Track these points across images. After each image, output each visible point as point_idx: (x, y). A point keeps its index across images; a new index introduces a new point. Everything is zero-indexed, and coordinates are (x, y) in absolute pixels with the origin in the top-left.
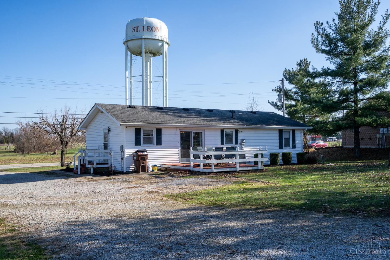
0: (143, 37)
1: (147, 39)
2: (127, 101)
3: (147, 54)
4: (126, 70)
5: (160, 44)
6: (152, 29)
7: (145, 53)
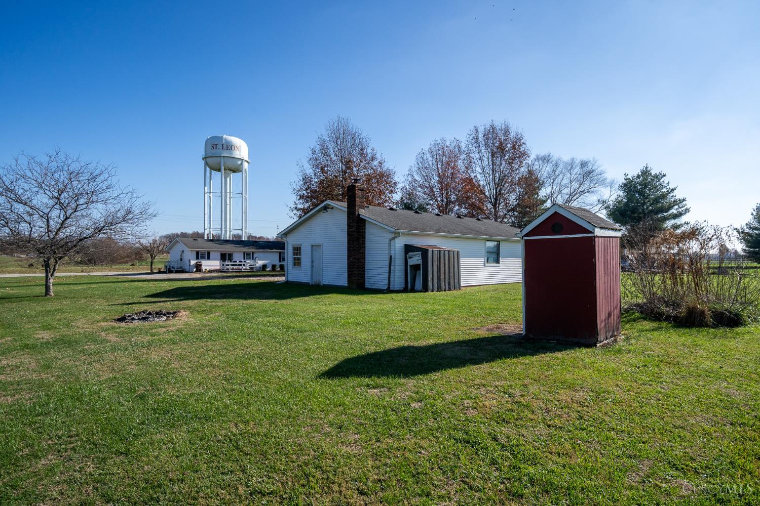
0: (222, 155)
1: (227, 157)
2: (206, 215)
3: (226, 171)
4: (205, 186)
5: (240, 162)
6: (231, 147)
7: (225, 169)
